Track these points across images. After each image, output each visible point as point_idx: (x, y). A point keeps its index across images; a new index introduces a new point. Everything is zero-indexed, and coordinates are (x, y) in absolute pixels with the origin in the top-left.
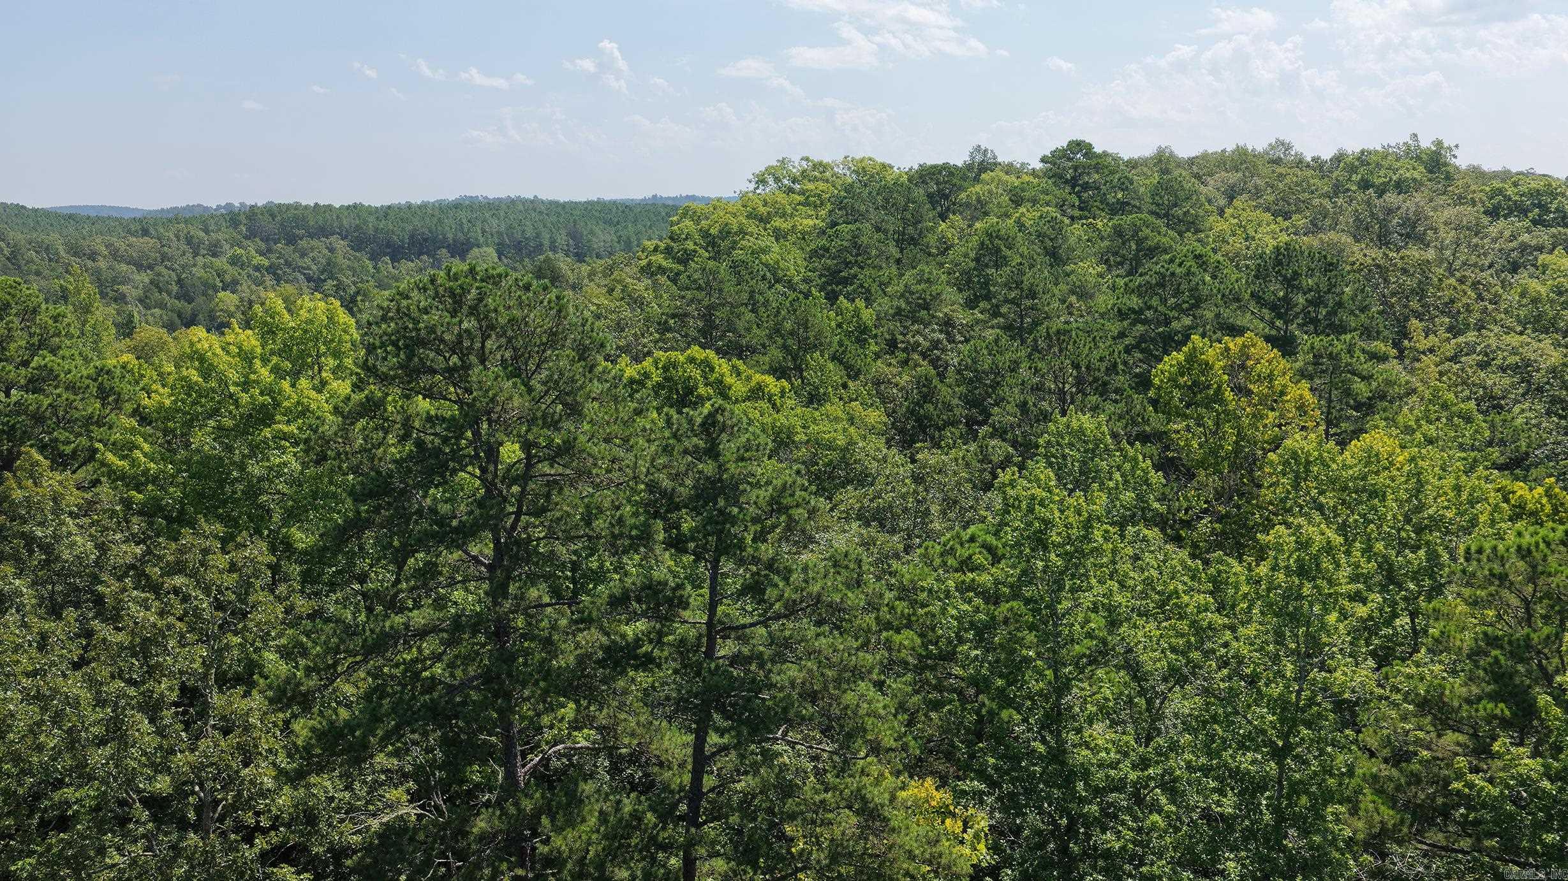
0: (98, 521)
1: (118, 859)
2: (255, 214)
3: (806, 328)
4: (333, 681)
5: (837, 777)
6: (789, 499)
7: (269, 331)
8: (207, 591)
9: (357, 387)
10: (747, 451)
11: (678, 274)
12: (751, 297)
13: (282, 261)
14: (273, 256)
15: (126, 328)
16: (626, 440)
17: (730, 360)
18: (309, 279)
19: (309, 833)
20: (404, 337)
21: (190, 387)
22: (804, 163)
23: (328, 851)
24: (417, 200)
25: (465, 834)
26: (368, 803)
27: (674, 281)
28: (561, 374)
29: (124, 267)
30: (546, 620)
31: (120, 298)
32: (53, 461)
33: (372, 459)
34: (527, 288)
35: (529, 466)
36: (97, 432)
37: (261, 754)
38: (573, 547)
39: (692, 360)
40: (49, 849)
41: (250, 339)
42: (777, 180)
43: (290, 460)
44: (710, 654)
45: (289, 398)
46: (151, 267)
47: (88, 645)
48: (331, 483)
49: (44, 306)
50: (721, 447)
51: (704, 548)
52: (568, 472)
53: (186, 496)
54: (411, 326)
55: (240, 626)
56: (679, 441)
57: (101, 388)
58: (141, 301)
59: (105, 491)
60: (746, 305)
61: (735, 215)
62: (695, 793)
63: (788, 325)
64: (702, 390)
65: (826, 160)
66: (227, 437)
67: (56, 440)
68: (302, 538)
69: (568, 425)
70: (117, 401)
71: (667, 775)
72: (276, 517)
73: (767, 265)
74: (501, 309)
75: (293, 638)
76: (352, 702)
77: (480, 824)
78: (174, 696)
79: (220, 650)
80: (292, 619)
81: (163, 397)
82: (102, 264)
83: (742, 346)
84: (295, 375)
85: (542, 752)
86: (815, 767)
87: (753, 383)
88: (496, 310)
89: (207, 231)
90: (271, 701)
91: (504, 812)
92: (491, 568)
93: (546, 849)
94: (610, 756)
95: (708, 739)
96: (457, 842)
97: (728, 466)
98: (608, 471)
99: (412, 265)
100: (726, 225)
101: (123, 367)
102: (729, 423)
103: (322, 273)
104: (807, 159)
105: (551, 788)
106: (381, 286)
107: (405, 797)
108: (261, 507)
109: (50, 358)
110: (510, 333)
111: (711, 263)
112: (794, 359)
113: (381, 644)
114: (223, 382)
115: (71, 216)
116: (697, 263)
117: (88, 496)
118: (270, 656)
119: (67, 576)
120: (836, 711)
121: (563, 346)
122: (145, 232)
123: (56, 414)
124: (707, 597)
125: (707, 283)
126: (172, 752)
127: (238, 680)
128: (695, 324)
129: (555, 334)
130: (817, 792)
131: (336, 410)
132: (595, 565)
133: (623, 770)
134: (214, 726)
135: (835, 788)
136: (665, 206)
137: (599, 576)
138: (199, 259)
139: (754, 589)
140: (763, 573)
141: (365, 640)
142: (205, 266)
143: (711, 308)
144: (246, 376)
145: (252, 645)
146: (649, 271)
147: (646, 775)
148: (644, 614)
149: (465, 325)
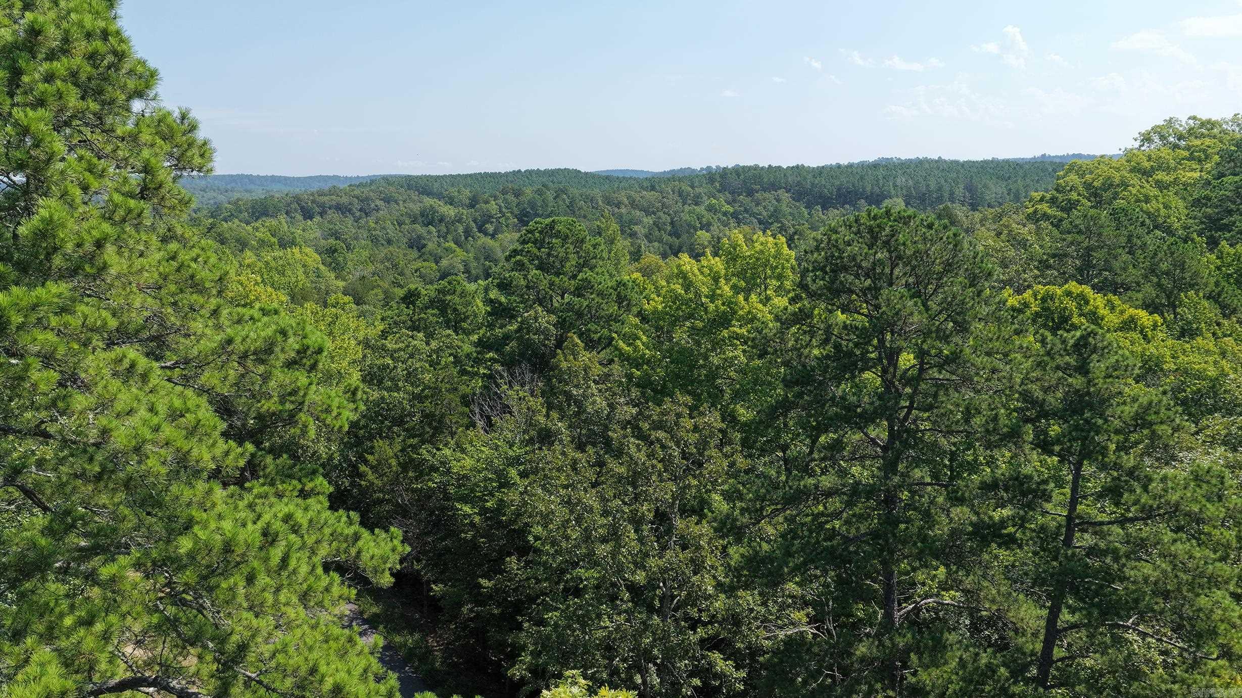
0: (611, 388)
1: (608, 623)
2: (726, 174)
3: (1183, 270)
4: (759, 522)
5: (1187, 672)
6: (1153, 417)
7: (732, 257)
8: (678, 444)
9: (793, 301)
10: (1116, 370)
11: (1061, 220)
12: (1129, 240)
13: (742, 209)
14: (737, 205)
15: (636, 256)
16: (1006, 355)
17: (1105, 295)
18: (760, 222)
19: (735, 632)
20: (831, 264)
21: (676, 297)
22: (1191, 122)
23: (747, 648)
24: (844, 162)
25: (850, 655)
26: (778, 618)
27: (1057, 226)
28: (954, 297)
29: (638, 213)
30: (926, 496)
31: (633, 235)
32: (586, 344)
33: (800, 356)
34: (930, 226)
35: (922, 370)
36: (615, 326)
37: (706, 568)
38: (953, 440)
39: (1069, 294)
40: (568, 606)
41: (718, 264)
42: (1162, 137)
43: (738, 354)
44: (1068, 542)
45: (742, 308)
46: (654, 213)
47: (600, 472)
48: (768, 374)
49: (588, 238)
50: (1092, 365)
51: (1068, 450)
52: (954, 377)
53: (668, 375)
54: (836, 254)
55: (697, 472)
56: (1053, 358)
57: (619, 295)
58: (646, 236)
59: (616, 368)
60: (1124, 247)
61: (1118, 170)
62: (1045, 660)
63: (1164, 266)
64: (1075, 320)
65: (1215, 117)
66: (697, 335)
67: (589, 330)
68: (744, 413)
69: (957, 339)
70: (628, 305)
71: (1021, 640)
72: (727, 396)
73: (1148, 214)
74: (908, 242)
75: (733, 486)
76: (771, 540)
77: (862, 649)
78: (651, 516)
79: (685, 487)
80: (733, 472)
81: (657, 304)
82: (623, 210)
83: (1116, 283)
84: (747, 292)
85: (914, 602)
86: (1164, 660)
87: (1126, 316)
88: (904, 244)
89: (693, 187)
90: (716, 530)
91: (881, 643)
92: (885, 449)
93: (914, 680)
94: (971, 616)
95: (1061, 616)
96: (843, 659)
97: (1097, 381)
98: (987, 380)
99: (838, 212)
100: (1109, 178)
101: (634, 282)
102: (1100, 345)
103: (770, 218)
104: (1194, 118)
105: (920, 632)
106: (814, 228)
107: (805, 620)
108: (717, 387)
109: (589, 273)
110: (914, 262)
111: (1093, 212)
112: (1168, 297)
113: (796, 498)
114: (698, 295)
115: (607, 178)
116: (1079, 211)
117: (606, 370)
118: (716, 497)
119: (589, 424)
120: (1187, 611)
121: (957, 274)
122: (653, 188)
123: (590, 312)
124: (1069, 496)
125: (1088, 228)
126: (647, 555)
127: (693, 511)
128: (1074, 263)
129: (950, 265)
130: (1164, 681)
131: (777, 318)
132: (970, 458)
133: (982, 631)
134: (675, 542)
135: (1183, 681)
136: (1052, 163)
137: (973, 467)
138: (686, 207)
139: (1113, 492)
140: (1123, 479)
141: (785, 494)
142: (690, 212)
143: (1089, 249)
144: (714, 291)
145: (705, 487)
146: (1034, 218)
147: (1002, 638)
148: (1010, 501)
149: (879, 255)
